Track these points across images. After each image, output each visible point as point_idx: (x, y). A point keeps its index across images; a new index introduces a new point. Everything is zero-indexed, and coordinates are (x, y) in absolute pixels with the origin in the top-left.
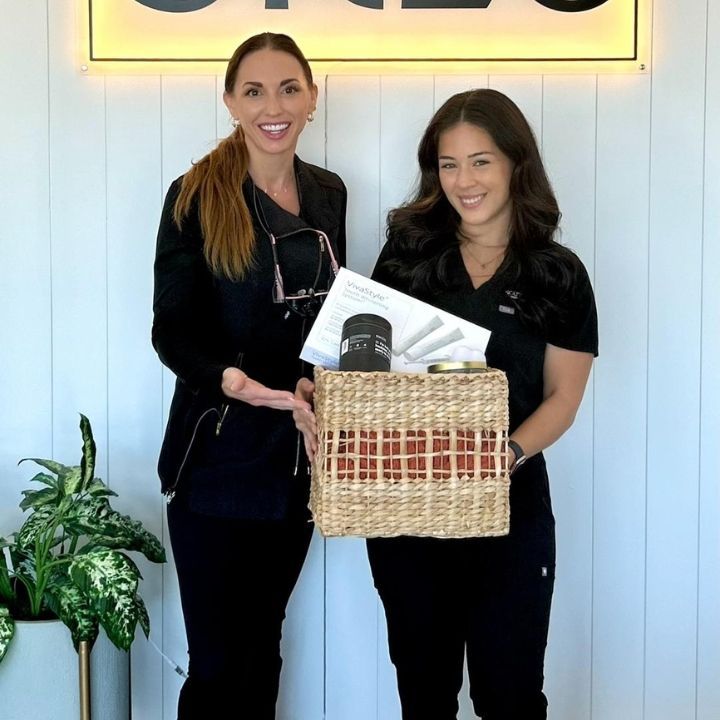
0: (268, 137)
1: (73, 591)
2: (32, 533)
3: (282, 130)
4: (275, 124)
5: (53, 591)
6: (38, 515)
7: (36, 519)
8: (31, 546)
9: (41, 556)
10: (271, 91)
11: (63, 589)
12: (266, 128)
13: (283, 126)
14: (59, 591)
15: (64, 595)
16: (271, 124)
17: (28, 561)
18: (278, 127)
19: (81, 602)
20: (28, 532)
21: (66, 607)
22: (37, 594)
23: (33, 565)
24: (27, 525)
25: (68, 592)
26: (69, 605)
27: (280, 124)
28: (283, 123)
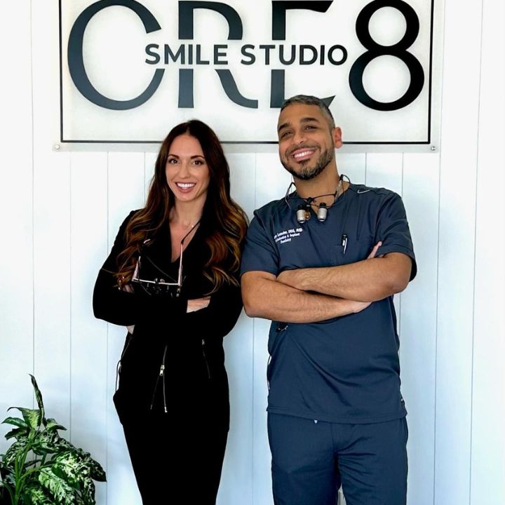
0: (180, 191)
1: (39, 492)
2: (14, 455)
3: (189, 188)
4: (185, 183)
5: (26, 492)
6: (18, 444)
7: (17, 446)
8: (12, 464)
9: (19, 471)
10: (185, 162)
11: (33, 491)
12: (179, 185)
13: (191, 185)
14: (30, 492)
15: (33, 495)
16: (182, 183)
17: (12, 475)
18: (186, 186)
19: (45, 499)
20: (11, 454)
21: (35, 502)
22: (16, 496)
23: (15, 477)
24: (11, 450)
25: (36, 493)
26: (37, 501)
27: (187, 183)
28: (190, 183)
